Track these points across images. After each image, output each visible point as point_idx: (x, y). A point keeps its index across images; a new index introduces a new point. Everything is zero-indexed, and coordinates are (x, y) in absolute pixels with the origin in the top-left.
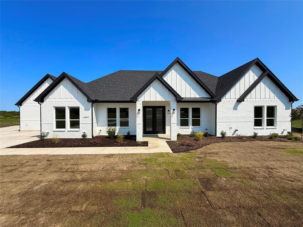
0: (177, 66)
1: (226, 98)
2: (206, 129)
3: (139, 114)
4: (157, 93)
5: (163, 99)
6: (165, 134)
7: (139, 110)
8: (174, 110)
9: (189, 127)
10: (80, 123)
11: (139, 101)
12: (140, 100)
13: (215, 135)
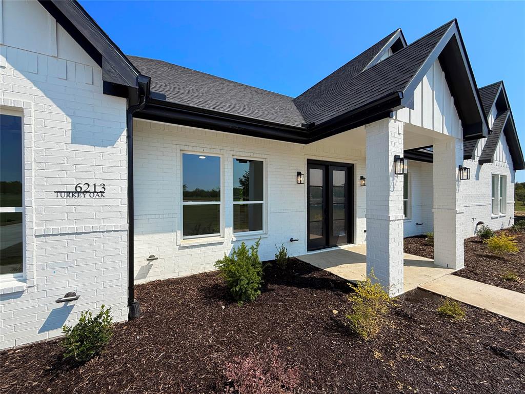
2: (417, 224)
4: (435, 101)
5: (444, 126)
6: (353, 243)
10: (35, 228)
11: (395, 121)
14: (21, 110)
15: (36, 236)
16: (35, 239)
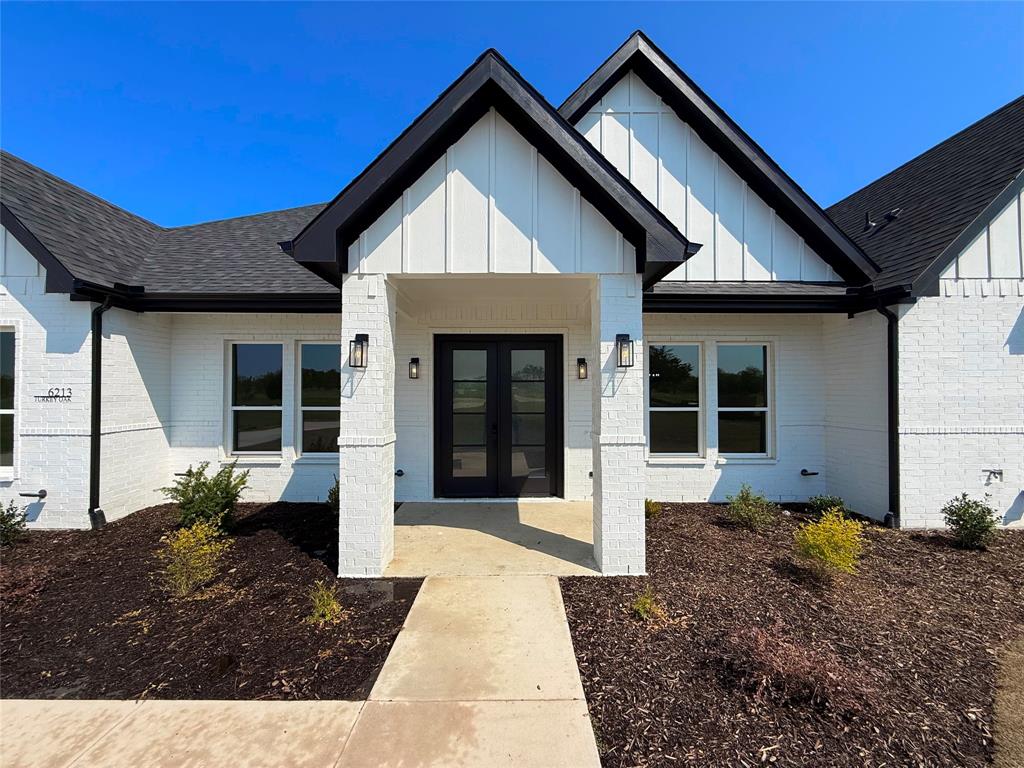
0: (632, 94)
1: (957, 278)
2: (804, 473)
3: (358, 375)
4: (496, 213)
5: (538, 255)
6: (562, 496)
7: (361, 339)
8: (623, 339)
9: (699, 461)
10: (19, 428)
11: (361, 276)
12: (366, 265)
13: (887, 518)
14: (13, 327)
15: (21, 435)
16: (20, 438)
